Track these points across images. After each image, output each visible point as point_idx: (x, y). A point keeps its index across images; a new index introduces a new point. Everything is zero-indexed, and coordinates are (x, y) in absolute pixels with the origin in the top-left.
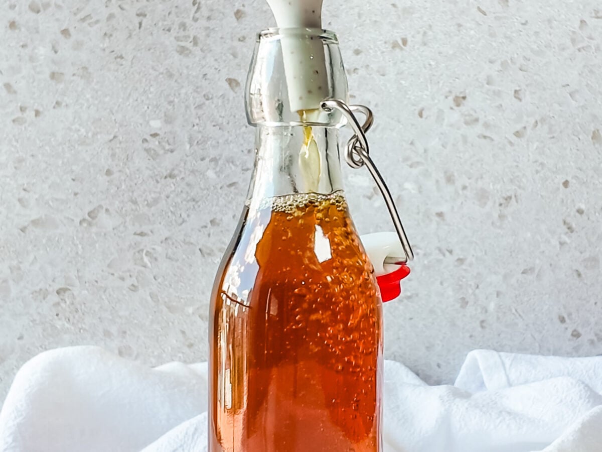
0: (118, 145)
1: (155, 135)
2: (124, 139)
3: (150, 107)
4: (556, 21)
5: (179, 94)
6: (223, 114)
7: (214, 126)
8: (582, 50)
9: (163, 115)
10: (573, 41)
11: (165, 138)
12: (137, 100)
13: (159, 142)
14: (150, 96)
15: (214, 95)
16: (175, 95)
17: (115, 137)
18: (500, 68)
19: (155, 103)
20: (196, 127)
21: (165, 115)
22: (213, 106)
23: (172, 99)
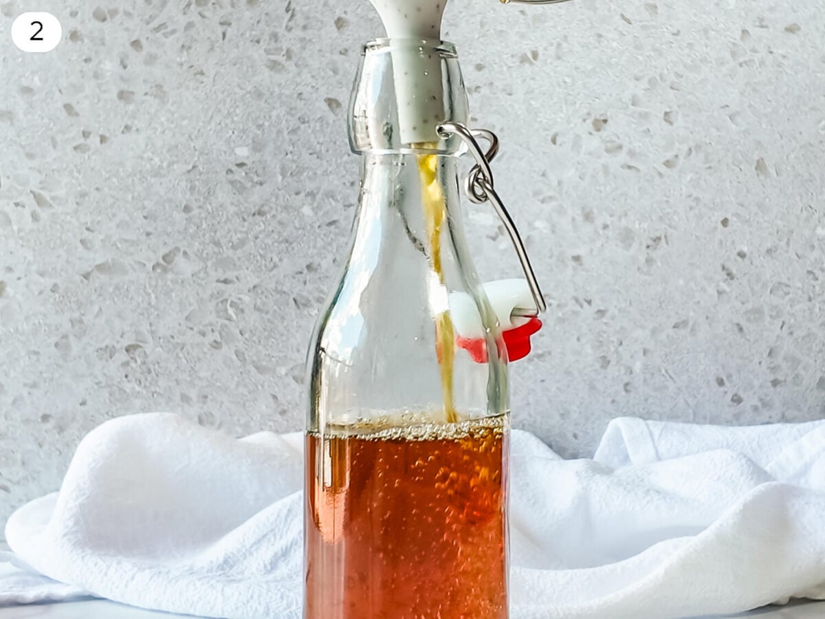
0: (198, 177)
1: (241, 165)
2: (205, 170)
3: (235, 132)
4: (713, 30)
5: (270, 117)
6: (321, 141)
7: (311, 154)
8: (744, 65)
9: (251, 141)
10: (734, 54)
11: (253, 168)
12: (220, 124)
13: (246, 173)
14: (236, 119)
15: (311, 118)
16: (265, 117)
17: (194, 167)
18: (647, 86)
19: (241, 127)
20: (289, 156)
21: (253, 142)
22: (310, 131)
23: (260, 122)
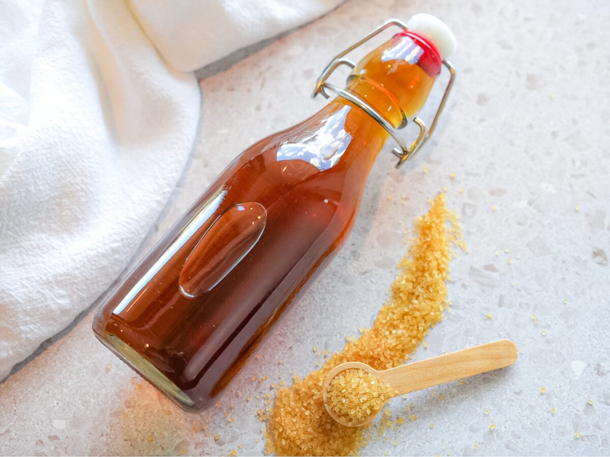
0: (7, 442)
1: (53, 438)
2: (16, 437)
3: (60, 403)
4: (556, 397)
5: (98, 395)
6: (139, 429)
7: (126, 440)
8: (585, 439)
9: (71, 415)
10: (576, 426)
11: (64, 444)
12: (48, 393)
13: (56, 448)
14: (65, 390)
15: (137, 404)
16: (93, 394)
17: (8, 431)
18: (482, 440)
19: (67, 399)
20: (104, 438)
21: (74, 416)
22: (132, 416)
23: (88, 398)
